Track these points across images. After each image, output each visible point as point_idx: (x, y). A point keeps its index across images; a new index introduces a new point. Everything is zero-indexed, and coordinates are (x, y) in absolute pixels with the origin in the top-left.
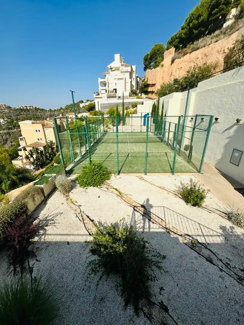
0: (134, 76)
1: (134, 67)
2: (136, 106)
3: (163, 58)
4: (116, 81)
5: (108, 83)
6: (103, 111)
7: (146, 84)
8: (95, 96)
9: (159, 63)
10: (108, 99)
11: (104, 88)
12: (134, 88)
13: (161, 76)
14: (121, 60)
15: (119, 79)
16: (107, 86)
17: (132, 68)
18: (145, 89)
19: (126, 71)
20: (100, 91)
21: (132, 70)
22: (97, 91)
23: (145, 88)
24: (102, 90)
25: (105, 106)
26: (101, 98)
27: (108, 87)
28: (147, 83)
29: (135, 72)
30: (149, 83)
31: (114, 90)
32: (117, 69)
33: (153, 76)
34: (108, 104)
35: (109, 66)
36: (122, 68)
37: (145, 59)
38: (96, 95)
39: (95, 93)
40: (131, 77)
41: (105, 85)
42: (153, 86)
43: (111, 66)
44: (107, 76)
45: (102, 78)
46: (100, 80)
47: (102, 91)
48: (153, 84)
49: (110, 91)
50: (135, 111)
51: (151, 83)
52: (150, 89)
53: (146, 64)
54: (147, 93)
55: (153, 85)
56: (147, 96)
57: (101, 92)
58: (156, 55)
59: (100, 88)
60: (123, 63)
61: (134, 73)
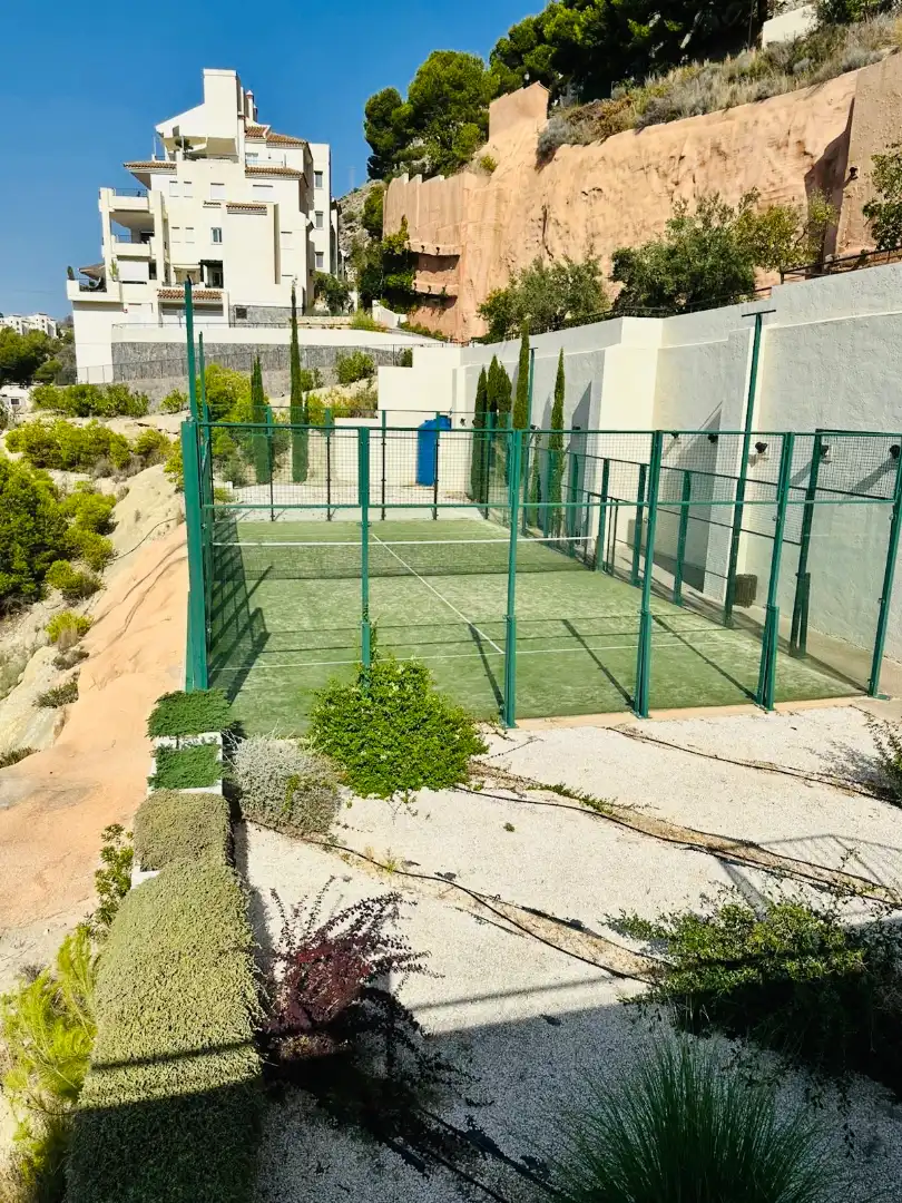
0: (321, 199)
1: (321, 154)
2: (366, 372)
3: (485, 128)
4: (218, 217)
5: (165, 221)
6: (134, 386)
7: (398, 251)
8: (73, 290)
9: (468, 150)
10: (167, 318)
11: (140, 249)
12: (320, 264)
13: (490, 218)
14: (241, 103)
15: (234, 208)
16: (156, 241)
17: (307, 153)
18: (392, 280)
19: (279, 166)
20: (108, 267)
21: (308, 163)
22: (88, 265)
23: (387, 272)
24: (120, 258)
25: (147, 356)
26: (116, 306)
27: (166, 245)
28: (401, 246)
29: (325, 178)
30: (420, 251)
31: (205, 268)
32: (222, 150)
33: (442, 212)
34: (167, 345)
35: (165, 128)
36: (252, 148)
37: (377, 113)
38: (83, 289)
39: (76, 271)
40: (305, 205)
41: (145, 236)
42: (442, 269)
43: (176, 131)
44: (157, 180)
45: (120, 192)
46: (109, 201)
47: (121, 265)
48: (441, 253)
49: (177, 271)
50: (359, 397)
51: (433, 252)
52: (423, 282)
53: (384, 142)
54: (403, 300)
55: (446, 262)
56: (403, 318)
57: (115, 271)
58: (444, 104)
59: (111, 248)
60: (251, 123)
61: (319, 185)
